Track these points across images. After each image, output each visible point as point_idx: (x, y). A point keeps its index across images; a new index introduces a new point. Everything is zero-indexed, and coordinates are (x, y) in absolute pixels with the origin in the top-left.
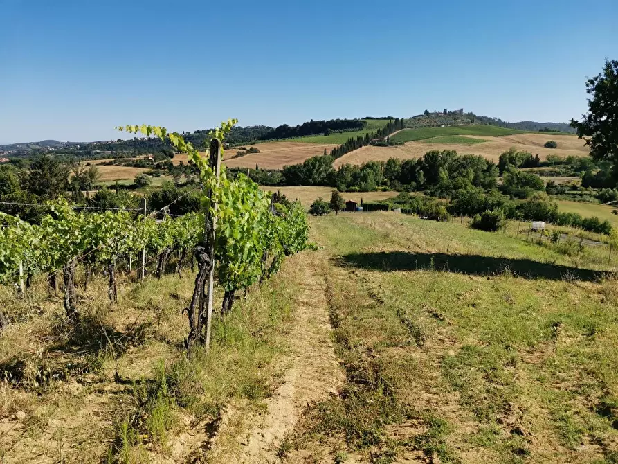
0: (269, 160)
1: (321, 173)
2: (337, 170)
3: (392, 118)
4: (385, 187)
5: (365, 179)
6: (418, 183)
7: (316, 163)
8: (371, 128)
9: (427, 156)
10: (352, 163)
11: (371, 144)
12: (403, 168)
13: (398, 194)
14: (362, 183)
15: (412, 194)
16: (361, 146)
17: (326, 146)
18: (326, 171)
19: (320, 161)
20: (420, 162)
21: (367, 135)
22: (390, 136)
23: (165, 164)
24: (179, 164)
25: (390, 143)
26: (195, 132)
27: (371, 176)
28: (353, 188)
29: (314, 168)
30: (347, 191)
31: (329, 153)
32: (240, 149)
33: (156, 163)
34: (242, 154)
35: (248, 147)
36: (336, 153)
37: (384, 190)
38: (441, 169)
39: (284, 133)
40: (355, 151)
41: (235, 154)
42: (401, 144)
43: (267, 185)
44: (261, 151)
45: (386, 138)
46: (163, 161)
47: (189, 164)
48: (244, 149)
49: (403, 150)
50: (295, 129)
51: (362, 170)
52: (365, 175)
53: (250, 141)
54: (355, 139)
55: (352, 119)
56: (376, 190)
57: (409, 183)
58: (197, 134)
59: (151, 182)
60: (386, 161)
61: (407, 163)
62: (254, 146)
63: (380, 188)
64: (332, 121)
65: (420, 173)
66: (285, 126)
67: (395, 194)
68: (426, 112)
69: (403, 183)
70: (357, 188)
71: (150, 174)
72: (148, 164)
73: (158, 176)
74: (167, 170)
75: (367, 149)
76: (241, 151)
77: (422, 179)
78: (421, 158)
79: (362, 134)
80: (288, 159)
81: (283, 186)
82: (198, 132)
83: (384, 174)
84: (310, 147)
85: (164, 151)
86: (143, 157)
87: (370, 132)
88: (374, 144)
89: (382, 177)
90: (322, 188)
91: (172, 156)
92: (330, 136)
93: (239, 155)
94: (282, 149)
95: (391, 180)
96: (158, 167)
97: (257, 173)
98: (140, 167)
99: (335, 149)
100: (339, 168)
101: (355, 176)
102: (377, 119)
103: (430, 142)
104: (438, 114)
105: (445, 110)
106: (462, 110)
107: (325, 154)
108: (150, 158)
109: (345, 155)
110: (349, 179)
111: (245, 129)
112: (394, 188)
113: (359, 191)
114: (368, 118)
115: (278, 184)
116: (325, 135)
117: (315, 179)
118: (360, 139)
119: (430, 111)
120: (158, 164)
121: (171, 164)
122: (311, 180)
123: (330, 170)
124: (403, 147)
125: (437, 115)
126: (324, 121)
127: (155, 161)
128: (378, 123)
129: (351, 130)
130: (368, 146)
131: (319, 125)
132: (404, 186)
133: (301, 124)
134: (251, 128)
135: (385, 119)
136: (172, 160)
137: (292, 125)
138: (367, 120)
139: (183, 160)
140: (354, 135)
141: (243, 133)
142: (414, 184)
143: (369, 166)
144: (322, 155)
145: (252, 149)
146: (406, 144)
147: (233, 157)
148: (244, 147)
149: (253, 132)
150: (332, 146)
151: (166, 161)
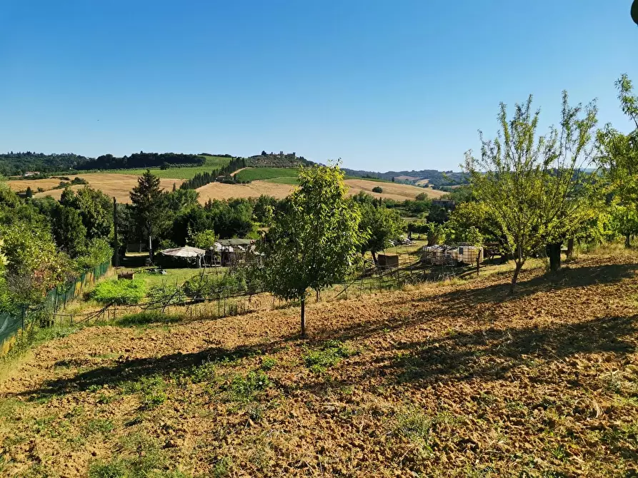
2: (204, 206)
3: (230, 156)
8: (213, 164)
11: (217, 181)
16: (208, 183)
21: (214, 171)
22: (235, 173)
25: (236, 181)
31: (178, 188)
32: (61, 178)
34: (66, 185)
35: (72, 178)
39: (108, 163)
40: (203, 187)
41: (58, 185)
42: (248, 182)
44: (90, 183)
45: (232, 175)
48: (67, 179)
49: (251, 188)
50: (122, 160)
53: (67, 171)
55: (188, 154)
62: (80, 176)
66: (109, 156)
68: (264, 153)
75: (216, 186)
76: (66, 182)
79: (201, 170)
87: (214, 168)
88: (221, 181)
92: (168, 170)
93: (63, 185)
94: (115, 181)
99: (183, 183)
102: (214, 156)
104: (275, 156)
105: (281, 152)
106: (294, 154)
107: (174, 189)
114: (203, 154)
116: (162, 169)
118: (206, 175)
119: (268, 152)
123: (195, 205)
124: (252, 186)
125: (274, 156)
126: (156, 154)
128: (217, 160)
129: (189, 165)
130: (215, 183)
131: (151, 158)
133: (129, 155)
135: (223, 156)
138: (205, 157)
145: (77, 179)
146: (253, 182)
147: (54, 188)
148: (65, 176)
149: (61, 160)
150: (178, 181)
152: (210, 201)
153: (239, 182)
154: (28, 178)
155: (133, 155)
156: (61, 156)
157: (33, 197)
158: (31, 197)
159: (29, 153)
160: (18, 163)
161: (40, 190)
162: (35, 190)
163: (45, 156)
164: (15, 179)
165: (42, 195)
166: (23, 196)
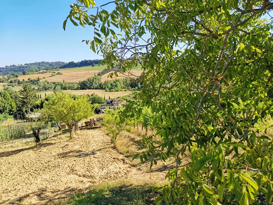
0: (68, 78)
1: (96, 84)
4: (125, 89)
5: (116, 86)
7: (94, 79)
11: (114, 71)
12: (131, 81)
13: (132, 92)
14: (115, 88)
17: (94, 71)
18: (98, 83)
23: (15, 81)
24: (22, 80)
27: (119, 85)
28: (112, 90)
29: (93, 81)
30: (110, 91)
31: (96, 75)
32: (52, 73)
33: (10, 80)
35: (57, 72)
36: (100, 75)
37: (125, 91)
39: (72, 65)
40: (107, 74)
41: (51, 75)
44: (63, 74)
46: (14, 79)
47: (28, 81)
48: (55, 73)
50: (77, 63)
51: (114, 82)
52: (116, 84)
53: (56, 69)
56: (122, 91)
58: (26, 65)
63: (123, 89)
66: (72, 62)
67: (130, 92)
69: (132, 88)
70: (114, 90)
71: (9, 85)
72: (5, 81)
73: (13, 87)
74: (16, 83)
76: (54, 74)
80: (77, 77)
81: (80, 90)
82: (27, 64)
84: (86, 72)
85: (12, 74)
89: (123, 85)
91: (17, 76)
92: (95, 67)
94: (73, 73)
95: (127, 86)
96: (11, 82)
97: (66, 84)
99: (99, 73)
100: (104, 82)
101: (112, 85)
103: (137, 70)
108: (6, 78)
109: (104, 75)
110: (110, 86)
111: (51, 63)
112: (129, 90)
115: (77, 89)
116: (92, 66)
117: (94, 86)
120: (11, 81)
121: (19, 80)
122: (92, 87)
123: (100, 83)
126: (91, 60)
127: (9, 79)
131: (89, 62)
132: (133, 88)
133: (80, 61)
134: (54, 63)
136: (18, 78)
139: (24, 78)
141: (50, 65)
142: (137, 88)
143: (117, 80)
144: (94, 76)
145: (59, 73)
147: (50, 77)
148: (54, 72)
149: (55, 64)
150: (97, 72)
151: (15, 79)
152: (106, 80)
154: (42, 73)
155: (82, 61)
157: (40, 81)
159: (43, 62)
160: (39, 66)
161: (44, 78)
162: (42, 78)
164: (35, 74)
165: (44, 80)
166: (37, 81)
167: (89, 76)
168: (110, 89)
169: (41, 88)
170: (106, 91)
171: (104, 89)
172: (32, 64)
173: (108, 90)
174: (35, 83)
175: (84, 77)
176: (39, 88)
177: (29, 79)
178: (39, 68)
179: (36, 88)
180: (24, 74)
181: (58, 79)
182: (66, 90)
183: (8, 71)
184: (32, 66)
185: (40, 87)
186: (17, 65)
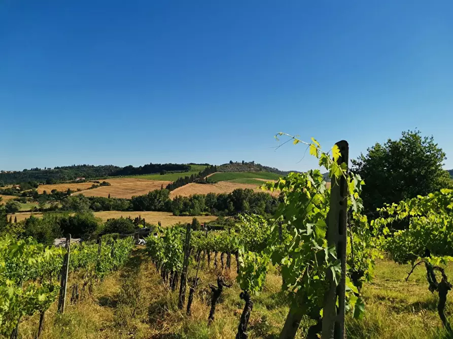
0: (118, 191)
1: (160, 202)
2: (172, 200)
3: (208, 165)
4: (207, 213)
5: (193, 207)
6: (229, 210)
7: (157, 195)
8: (195, 170)
9: (235, 192)
10: (183, 195)
11: (194, 182)
12: (218, 199)
13: (217, 217)
14: (191, 210)
15: (226, 218)
16: (187, 183)
17: (162, 182)
18: (164, 200)
19: (160, 193)
20: (230, 196)
21: (192, 176)
22: (208, 177)
23: (30, 193)
24: (42, 193)
25: (207, 182)
26: (55, 168)
27: (197, 205)
28: (185, 213)
29: (156, 198)
30: (180, 215)
31: (164, 187)
32: (94, 182)
33: (22, 192)
34: (96, 187)
35: (101, 181)
36: (170, 188)
37: (207, 215)
38: (244, 201)
39: (129, 171)
40: (183, 186)
41: (91, 186)
42: (215, 183)
43: (118, 210)
44: (111, 184)
45: (205, 178)
46: (29, 190)
47: (51, 193)
48: (98, 182)
49: (216, 186)
50: (137, 169)
51: (191, 200)
52: (193, 204)
53: (102, 177)
54: (184, 178)
55: (180, 164)
56: (201, 215)
57: (223, 210)
58: (57, 170)
59: (21, 208)
60: (206, 195)
61: (220, 196)
62: (106, 181)
63: (204, 213)
64: (166, 165)
65: (230, 203)
66: (131, 166)
67: (214, 218)
68: (231, 162)
69: (219, 210)
70: (188, 213)
71: (18, 200)
72: (15, 192)
73: (25, 203)
74: (32, 198)
75: (192, 185)
76: (96, 184)
77: (232, 208)
78: (230, 194)
79: (189, 174)
80: (133, 191)
81: (131, 211)
82: (58, 168)
83: (206, 204)
84: (150, 183)
85: (29, 183)
86: (10, 186)
87: (194, 173)
88: (197, 182)
89: (204, 206)
90: (161, 213)
91: (36, 187)
92: (165, 175)
93: (94, 187)
94: (128, 183)
95: (211, 208)
96: (24, 195)
97: (110, 201)
98: (8, 195)
99: (169, 185)
100: (174, 199)
101: (185, 204)
102: (198, 165)
103: (235, 182)
104: (239, 164)
105: (243, 161)
106: (253, 162)
107: (162, 188)
108: (17, 188)
109: (177, 189)
110: (181, 206)
112: (213, 213)
113: (189, 216)
114: (192, 164)
115: (128, 210)
116: (161, 174)
117: (155, 206)
118: (186, 178)
119: (233, 161)
120: (24, 193)
121: (37, 193)
122: (153, 207)
123: (167, 200)
124: (217, 185)
125: (237, 164)
126: (160, 164)
127: (21, 190)
128: (199, 168)
129: (180, 171)
130: (193, 183)
131: (156, 167)
132: (220, 212)
133: (143, 166)
134: (102, 167)
135: (203, 165)
136: (36, 189)
137: (136, 166)
138: (192, 166)
139: (46, 190)
140: (183, 175)
141: (96, 170)
142: (227, 211)
143: (195, 197)
144: (159, 189)
145: (104, 183)
146: (219, 183)
147: (88, 189)
148: (97, 181)
149: (104, 169)
150: (167, 182)
151: (31, 190)
152: (176, 197)
153: (209, 183)
154: (78, 182)
155: (145, 165)
156: (104, 167)
157: (72, 195)
158: (69, 195)
159: (85, 165)
160: (77, 172)
161: (79, 190)
162: (76, 190)
163: (95, 167)
164: (67, 183)
165: (78, 193)
166: (65, 194)
167: (152, 190)
168: (181, 212)
169: (68, 205)
170: (174, 215)
171: (171, 212)
172: (66, 168)
173: (177, 212)
174: (62, 198)
175: (144, 190)
176: (64, 206)
177: (53, 191)
178: (76, 174)
179: (60, 206)
180: (48, 183)
181: (101, 192)
182: (109, 210)
183: (26, 177)
184: (66, 171)
185: (66, 204)
186: (43, 169)
